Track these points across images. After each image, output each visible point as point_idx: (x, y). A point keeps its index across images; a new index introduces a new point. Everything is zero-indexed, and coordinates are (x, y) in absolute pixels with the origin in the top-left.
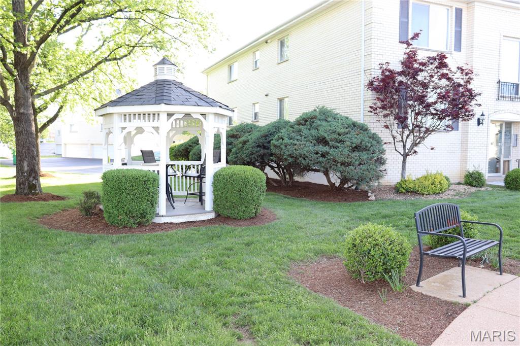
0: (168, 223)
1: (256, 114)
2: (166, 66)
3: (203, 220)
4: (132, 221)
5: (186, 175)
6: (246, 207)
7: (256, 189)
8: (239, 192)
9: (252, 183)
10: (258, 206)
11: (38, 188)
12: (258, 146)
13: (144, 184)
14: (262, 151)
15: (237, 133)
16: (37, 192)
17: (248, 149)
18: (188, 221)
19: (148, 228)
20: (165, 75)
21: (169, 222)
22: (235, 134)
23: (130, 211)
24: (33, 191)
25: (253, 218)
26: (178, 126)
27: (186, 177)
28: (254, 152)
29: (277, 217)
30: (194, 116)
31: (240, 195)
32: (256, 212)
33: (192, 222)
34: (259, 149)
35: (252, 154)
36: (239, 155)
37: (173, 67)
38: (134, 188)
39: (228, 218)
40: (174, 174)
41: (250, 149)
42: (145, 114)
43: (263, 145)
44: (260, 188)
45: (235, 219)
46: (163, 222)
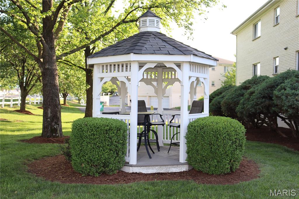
0: (136, 173)
1: (276, 67)
2: (148, 19)
3: (175, 172)
4: (94, 169)
5: (171, 124)
6: (218, 162)
7: (230, 143)
8: (210, 145)
9: (224, 136)
10: (234, 161)
11: (58, 132)
12: (264, 97)
13: (107, 133)
14: (267, 102)
15: (249, 85)
16: (57, 135)
17: (253, 100)
18: (158, 172)
19: (111, 178)
20: (147, 27)
21: (138, 172)
22: (247, 86)
23: (91, 160)
24: (54, 134)
25: (228, 174)
26: (170, 77)
27: (171, 126)
28: (259, 103)
29: (259, 175)
30: (168, 65)
31: (211, 148)
32: (231, 167)
33: (162, 174)
34: (264, 100)
35: (257, 104)
36: (245, 106)
37: (155, 19)
38: (95, 137)
39: (200, 172)
40: (163, 123)
41: (255, 100)
42: (111, 65)
43: (269, 96)
44: (236, 142)
45: (208, 174)
46: (131, 172)
